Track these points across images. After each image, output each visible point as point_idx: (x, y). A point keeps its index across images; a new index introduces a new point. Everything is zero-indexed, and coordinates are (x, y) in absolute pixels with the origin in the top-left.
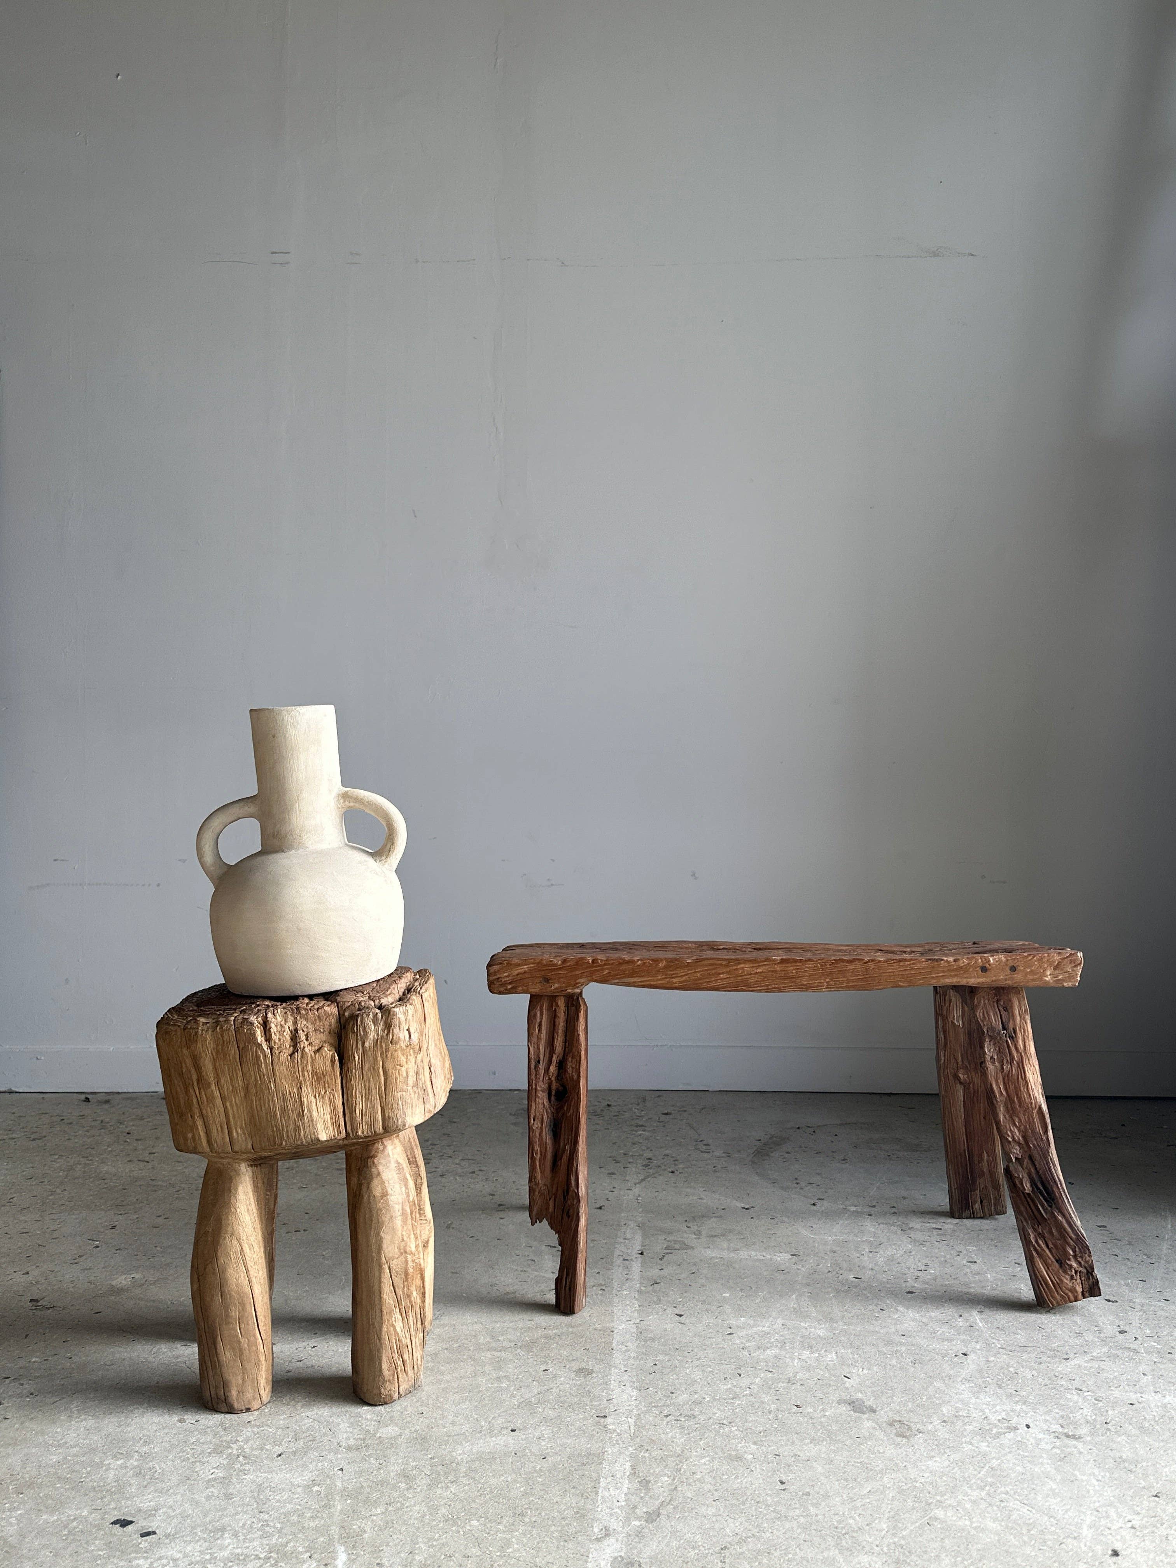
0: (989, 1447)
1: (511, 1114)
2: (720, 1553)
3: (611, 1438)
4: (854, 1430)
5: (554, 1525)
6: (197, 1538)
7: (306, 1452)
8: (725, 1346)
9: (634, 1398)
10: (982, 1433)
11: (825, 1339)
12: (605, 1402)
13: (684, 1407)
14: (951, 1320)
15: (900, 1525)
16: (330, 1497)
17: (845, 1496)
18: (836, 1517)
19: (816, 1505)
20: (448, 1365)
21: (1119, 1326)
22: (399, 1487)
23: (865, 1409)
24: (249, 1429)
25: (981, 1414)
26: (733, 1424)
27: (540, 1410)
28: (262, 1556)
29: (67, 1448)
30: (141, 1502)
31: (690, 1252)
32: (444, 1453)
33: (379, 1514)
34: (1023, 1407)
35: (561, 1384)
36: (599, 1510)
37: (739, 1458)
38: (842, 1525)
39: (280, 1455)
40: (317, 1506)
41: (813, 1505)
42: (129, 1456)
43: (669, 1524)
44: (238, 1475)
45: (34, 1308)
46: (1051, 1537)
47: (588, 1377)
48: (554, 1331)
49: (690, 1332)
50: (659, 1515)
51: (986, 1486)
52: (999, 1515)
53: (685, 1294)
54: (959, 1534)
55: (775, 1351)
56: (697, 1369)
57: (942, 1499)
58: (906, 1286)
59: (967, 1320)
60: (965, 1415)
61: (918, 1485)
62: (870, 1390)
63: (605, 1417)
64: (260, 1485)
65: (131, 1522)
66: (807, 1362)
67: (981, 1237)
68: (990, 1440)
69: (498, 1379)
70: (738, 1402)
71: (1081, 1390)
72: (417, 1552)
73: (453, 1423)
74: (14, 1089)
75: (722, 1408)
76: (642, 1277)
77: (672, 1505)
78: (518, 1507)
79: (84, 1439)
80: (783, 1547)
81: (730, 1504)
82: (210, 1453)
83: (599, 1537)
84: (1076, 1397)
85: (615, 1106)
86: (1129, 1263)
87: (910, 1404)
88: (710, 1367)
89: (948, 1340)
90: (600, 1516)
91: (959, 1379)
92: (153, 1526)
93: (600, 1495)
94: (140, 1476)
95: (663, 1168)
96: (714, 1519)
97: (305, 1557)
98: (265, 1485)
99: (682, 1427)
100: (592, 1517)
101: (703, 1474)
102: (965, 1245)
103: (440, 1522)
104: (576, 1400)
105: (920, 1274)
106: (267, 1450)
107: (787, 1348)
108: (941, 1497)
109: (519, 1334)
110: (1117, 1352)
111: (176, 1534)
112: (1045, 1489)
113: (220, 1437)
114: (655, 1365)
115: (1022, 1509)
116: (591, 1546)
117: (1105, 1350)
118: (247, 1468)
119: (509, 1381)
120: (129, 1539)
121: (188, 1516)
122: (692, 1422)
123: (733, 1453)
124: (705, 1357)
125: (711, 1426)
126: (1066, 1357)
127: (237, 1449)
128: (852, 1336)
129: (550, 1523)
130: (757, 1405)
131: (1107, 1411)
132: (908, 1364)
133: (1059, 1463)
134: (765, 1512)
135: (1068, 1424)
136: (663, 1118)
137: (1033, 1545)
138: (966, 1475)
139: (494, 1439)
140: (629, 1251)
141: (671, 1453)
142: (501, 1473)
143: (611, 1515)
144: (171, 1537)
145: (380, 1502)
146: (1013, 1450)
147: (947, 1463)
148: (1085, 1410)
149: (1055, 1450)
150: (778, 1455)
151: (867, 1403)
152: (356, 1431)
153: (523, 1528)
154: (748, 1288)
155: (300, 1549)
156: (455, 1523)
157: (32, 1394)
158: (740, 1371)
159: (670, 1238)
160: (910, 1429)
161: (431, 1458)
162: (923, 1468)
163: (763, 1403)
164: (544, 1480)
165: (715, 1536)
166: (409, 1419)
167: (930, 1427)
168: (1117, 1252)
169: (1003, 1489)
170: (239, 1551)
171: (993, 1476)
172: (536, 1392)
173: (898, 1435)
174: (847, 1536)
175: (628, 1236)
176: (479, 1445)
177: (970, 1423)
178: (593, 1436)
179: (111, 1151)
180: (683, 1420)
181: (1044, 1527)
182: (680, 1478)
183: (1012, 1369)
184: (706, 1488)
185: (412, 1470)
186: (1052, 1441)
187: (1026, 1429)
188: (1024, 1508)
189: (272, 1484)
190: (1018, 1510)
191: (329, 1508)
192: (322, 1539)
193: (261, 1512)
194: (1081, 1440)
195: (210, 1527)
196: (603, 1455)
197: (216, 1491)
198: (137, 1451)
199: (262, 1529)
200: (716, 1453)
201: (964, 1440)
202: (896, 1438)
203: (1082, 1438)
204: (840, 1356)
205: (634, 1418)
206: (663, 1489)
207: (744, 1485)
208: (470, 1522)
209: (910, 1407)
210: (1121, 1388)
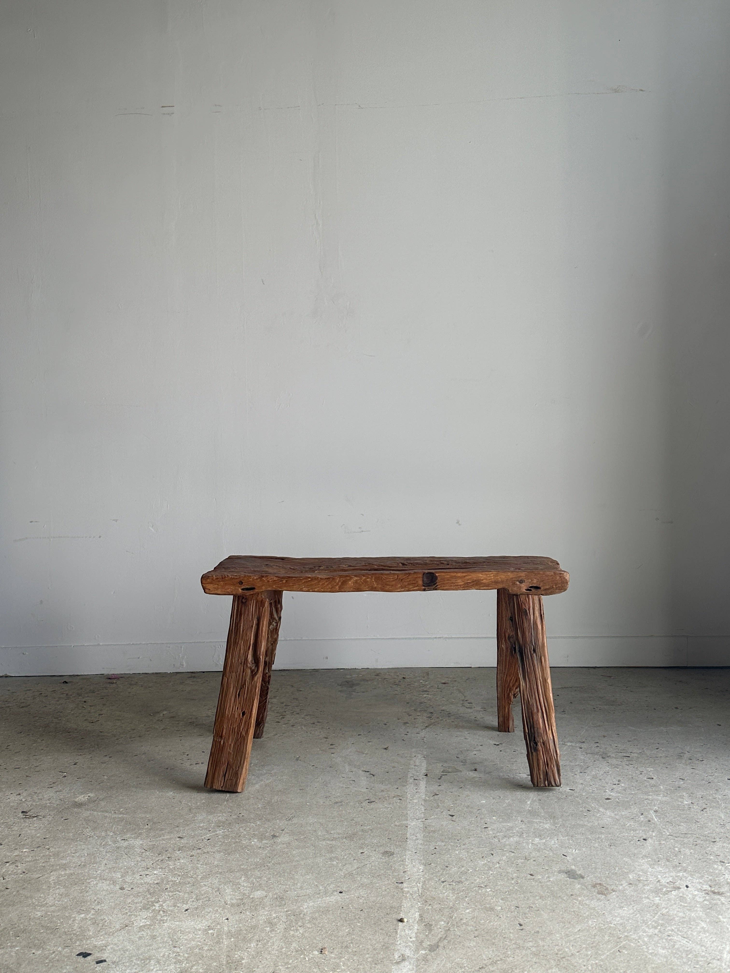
0: (660, 900)
1: (338, 685)
2: (479, 971)
3: (406, 897)
4: (569, 890)
5: (368, 954)
6: (133, 964)
7: (204, 908)
8: (483, 836)
9: (421, 870)
10: (657, 892)
11: (550, 830)
12: (402, 873)
13: (455, 876)
14: (635, 817)
15: (600, 952)
16: (220, 937)
17: (562, 933)
18: (557, 947)
19: (543, 940)
22: (265, 930)
23: (576, 876)
24: (167, 894)
26: (488, 887)
27: (359, 879)
29: (48, 907)
30: (96, 942)
31: (459, 774)
32: (295, 907)
33: (252, 947)
34: (684, 874)
35: (373, 862)
36: (398, 943)
37: (492, 909)
38: (560, 953)
39: (187, 910)
40: (212, 943)
41: (541, 939)
42: (87, 912)
43: (445, 952)
44: (160, 923)
45: (24, 817)
46: (702, 959)
47: (391, 857)
48: (368, 827)
49: (459, 827)
50: (438, 947)
51: (658, 925)
52: (667, 945)
53: (455, 802)
54: (639, 958)
55: (516, 839)
56: (464, 851)
57: (629, 934)
58: (605, 795)
59: (646, 817)
60: (645, 879)
61: (612, 925)
62: (580, 863)
63: (402, 883)
64: (174, 930)
65: (90, 954)
66: (538, 846)
67: (657, 761)
68: (661, 896)
69: (331, 859)
70: (491, 872)
73: (301, 888)
74: (9, 675)
75: (480, 876)
76: (427, 790)
77: (447, 940)
78: (344, 942)
79: (58, 901)
80: (521, 967)
81: (485, 939)
82: (141, 909)
83: (398, 961)
84: (720, 867)
85: (408, 678)
87: (607, 873)
88: (472, 849)
89: (633, 830)
90: (399, 948)
91: (642, 856)
92: (104, 956)
93: (399, 934)
94: (96, 924)
95: (441, 719)
96: (475, 949)
98: (177, 930)
99: (453, 889)
100: (393, 948)
101: (468, 920)
102: (645, 767)
103: (292, 952)
104: (382, 872)
105: (614, 786)
106: (178, 907)
107: (524, 836)
108: (628, 933)
109: (344, 829)
111: (119, 961)
112: (699, 928)
113: (147, 899)
114: (435, 848)
115: (682, 941)
116: (393, 967)
118: (165, 919)
119: (338, 860)
120: (89, 965)
121: (127, 950)
122: (461, 885)
123: (488, 906)
124: (469, 843)
125: (473, 888)
126: (714, 840)
127: (159, 907)
128: (569, 829)
129: (365, 952)
130: (503, 874)
132: (606, 846)
133: (708, 911)
134: (509, 944)
135: (715, 885)
136: (441, 686)
137: (690, 964)
138: (645, 919)
139: (327, 898)
140: (418, 774)
141: (446, 906)
142: (333, 920)
143: (406, 947)
144: (116, 964)
145: (253, 940)
146: (677, 902)
147: (631, 911)
148: (726, 875)
149: (706, 902)
150: (518, 907)
151: (579, 872)
152: (237, 894)
153: (347, 956)
154: (498, 797)
156: (303, 953)
157: (24, 872)
158: (492, 853)
159: (445, 765)
160: (607, 889)
161: (286, 911)
162: (616, 914)
163: (508, 873)
164: (362, 925)
166: (272, 886)
167: (621, 887)
169: (670, 928)
171: (662, 920)
172: (356, 867)
173: (599, 893)
174: (564, 959)
175: (417, 764)
176: (318, 903)
177: (648, 885)
178: (394, 896)
179: (73, 714)
180: (454, 884)
181: (697, 953)
182: (452, 922)
183: (677, 849)
184: (469, 929)
185: (274, 919)
186: (703, 896)
187: (686, 888)
188: (684, 940)
189: (182, 929)
190: (680, 942)
191: (219, 944)
192: (215, 964)
193: (175, 947)
194: (723, 895)
195: (141, 957)
196: (401, 908)
197: (145, 934)
198: (93, 909)
199: (175, 958)
200: (476, 906)
201: (643, 896)
202: (597, 895)
203: (724, 894)
204: (560, 841)
205: (421, 884)
206: (440, 930)
207: (495, 927)
208: (312, 952)
209: (607, 875)
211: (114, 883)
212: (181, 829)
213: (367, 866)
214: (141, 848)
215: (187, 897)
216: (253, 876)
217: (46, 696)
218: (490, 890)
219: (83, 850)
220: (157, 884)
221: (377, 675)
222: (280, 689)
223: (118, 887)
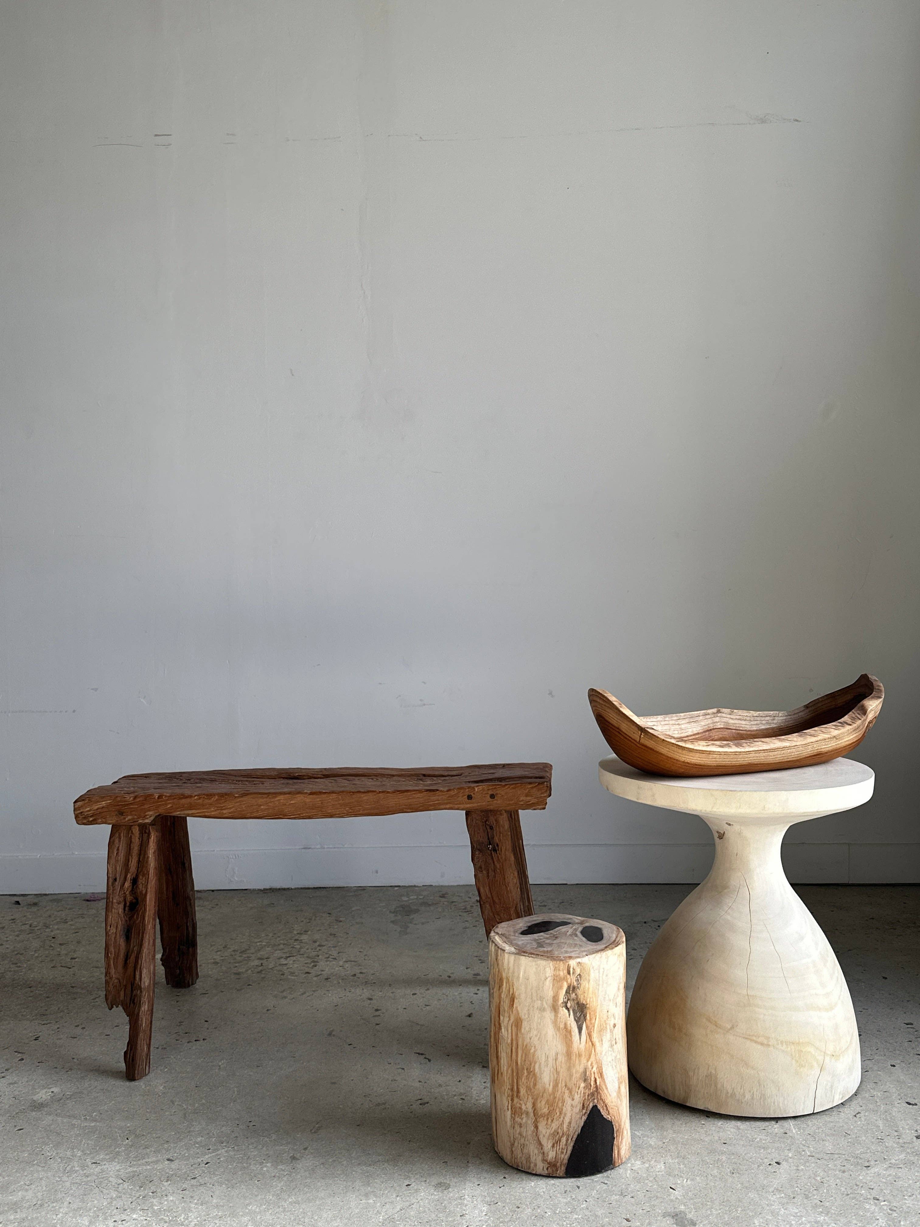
9: (483, 1213)
11: (655, 1148)
12: (457, 1218)
21: (916, 1131)
23: (686, 1222)
35: (422, 1200)
47: (446, 1192)
62: (692, 1202)
66: (638, 1173)
69: (366, 1195)
70: (575, 1216)
71: (878, 1200)
84: (873, 1207)
87: (726, 1216)
89: (764, 1148)
91: (772, 1189)
104: (433, 1216)
110: (913, 1158)
117: (902, 1156)
119: (373, 1196)
126: (867, 1164)
128: (680, 1145)
131: (900, 1221)
132: (727, 1174)
148: (880, 1220)
151: (690, 1216)
172: (396, 1207)
183: (819, 1178)
204: (667, 1166)
209: (727, 1219)
210: (914, 1196)
213: (414, 1206)
214: (117, 1176)
221: (443, 896)
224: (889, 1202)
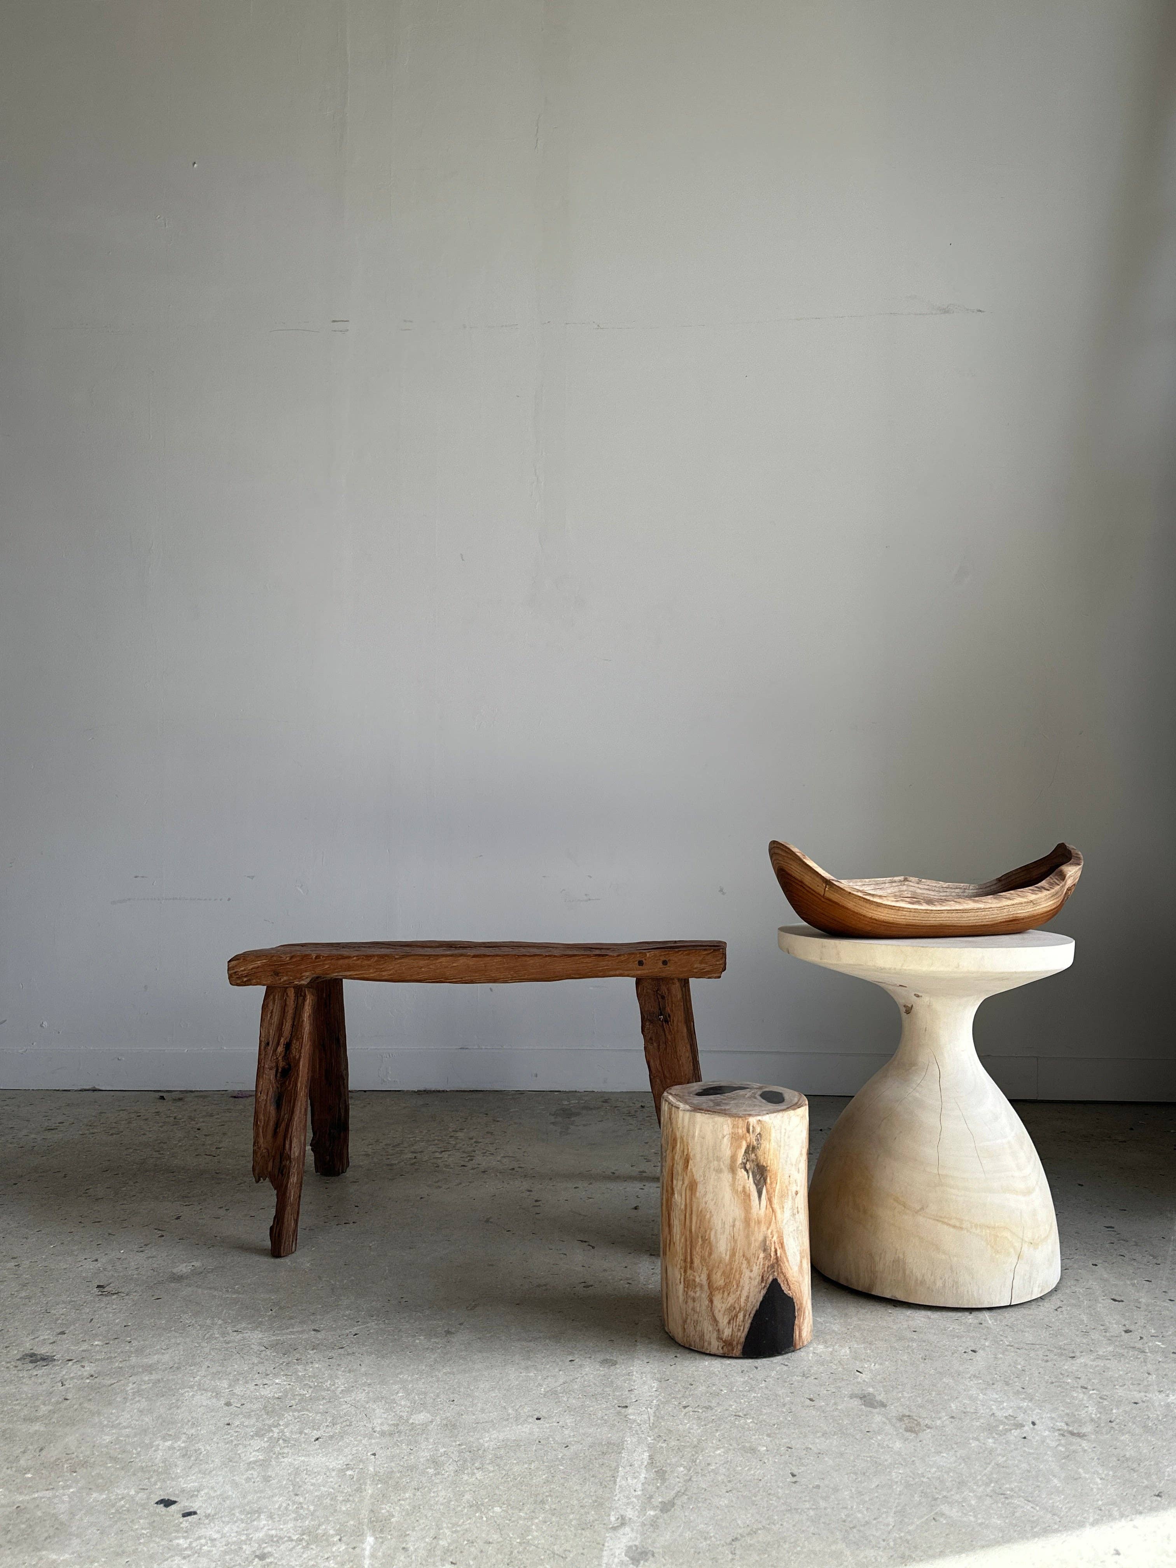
0: (995, 1443)
1: (550, 1114)
2: (731, 1544)
3: (631, 1428)
4: (865, 1424)
5: (573, 1513)
6: (235, 1519)
7: (342, 1437)
9: (654, 1389)
10: (990, 1429)
11: (839, 1334)
12: (627, 1392)
13: (702, 1399)
14: (961, 1317)
15: (907, 1520)
16: (362, 1481)
17: (853, 1490)
18: (845, 1510)
19: (826, 1499)
20: (480, 1354)
21: (1124, 1325)
22: (427, 1472)
23: (876, 1404)
24: (291, 1414)
25: (988, 1411)
26: (748, 1416)
27: (565, 1399)
28: (295, 1538)
29: (120, 1429)
30: (185, 1483)
32: (472, 1439)
33: (407, 1498)
34: (1030, 1404)
35: (586, 1374)
36: (616, 1498)
37: (753, 1450)
38: (850, 1519)
39: (317, 1439)
40: (349, 1490)
41: (822, 1498)
42: (176, 1438)
43: (683, 1514)
44: (277, 1457)
45: (100, 1293)
47: (613, 1368)
50: (673, 1505)
51: (991, 1482)
52: (1003, 1511)
54: (964, 1530)
57: (948, 1495)
59: (976, 1317)
60: (973, 1411)
61: (925, 1480)
62: (881, 1384)
63: (626, 1407)
64: (297, 1469)
65: (174, 1502)
66: (821, 1356)
68: (996, 1436)
69: (527, 1368)
70: (754, 1395)
71: (1086, 1388)
72: (441, 1537)
73: (483, 1411)
74: (97, 1087)
75: (738, 1400)
77: (687, 1495)
78: (539, 1494)
79: (137, 1421)
80: (792, 1540)
81: (742, 1495)
82: (252, 1436)
83: (616, 1525)
84: (1081, 1396)
86: (1135, 1264)
87: (919, 1399)
89: (958, 1337)
90: (617, 1505)
91: (969, 1375)
92: (195, 1506)
93: (618, 1484)
94: (186, 1457)
96: (726, 1510)
97: (335, 1540)
98: (302, 1468)
99: (699, 1418)
100: (609, 1506)
101: (718, 1465)
103: (464, 1507)
104: (599, 1390)
106: (306, 1434)
108: (947, 1492)
110: (1122, 1351)
111: (215, 1514)
112: (1050, 1486)
113: (263, 1421)
114: (676, 1357)
116: (607, 1535)
117: (1111, 1349)
118: (286, 1451)
119: (537, 1370)
120: (171, 1518)
121: (227, 1498)
122: (710, 1413)
123: (747, 1445)
125: (727, 1418)
126: (1073, 1355)
127: (278, 1433)
128: (866, 1332)
129: (569, 1510)
130: (771, 1398)
131: (1112, 1410)
132: (918, 1360)
133: (1063, 1461)
134: (776, 1504)
135: (1074, 1422)
138: (973, 1471)
139: (519, 1427)
140: (656, 1246)
141: (688, 1444)
142: (524, 1460)
143: (628, 1504)
144: (210, 1518)
145: (409, 1487)
146: (1019, 1446)
147: (953, 1459)
148: (1090, 1408)
149: (1060, 1448)
150: (790, 1448)
151: (879, 1398)
152: (390, 1416)
153: (543, 1515)
155: (332, 1532)
156: (478, 1509)
157: (92, 1376)
160: (919, 1424)
161: (459, 1445)
162: (931, 1463)
163: (778, 1396)
164: (566, 1468)
165: (727, 1528)
166: (441, 1406)
167: (939, 1422)
168: (1124, 1252)
169: (1007, 1486)
170: (273, 1532)
171: (998, 1472)
172: (561, 1381)
173: (907, 1430)
174: (855, 1530)
176: (506, 1433)
177: (978, 1419)
178: (614, 1425)
179: (181, 1146)
180: (700, 1411)
181: (1047, 1525)
182: (695, 1469)
183: (1019, 1367)
184: (720, 1479)
185: (441, 1456)
186: (1056, 1438)
187: (1031, 1426)
188: (1028, 1505)
189: (308, 1467)
190: (1022, 1507)
191: (361, 1492)
192: (352, 1523)
193: (297, 1495)
194: (1085, 1438)
195: (247, 1508)
196: (622, 1445)
197: (255, 1474)
198: (185, 1433)
199: (296, 1511)
200: (731, 1445)
201: (971, 1436)
202: (905, 1433)
203: (1086, 1436)
204: (853, 1350)
205: (654, 1409)
206: (678, 1480)
207: (756, 1477)
208: (493, 1508)
209: (920, 1402)
210: (1126, 1386)
211: (218, 1395)
212: (319, 1317)
213: (578, 1380)
214: (260, 1344)
215: (319, 1420)
216: (415, 1391)
217: (146, 1120)
218: (751, 1420)
219: (179, 1344)
220: (278, 1398)
221: (606, 1101)
222: (469, 1118)
223: (223, 1402)
224: (1098, 1390)
